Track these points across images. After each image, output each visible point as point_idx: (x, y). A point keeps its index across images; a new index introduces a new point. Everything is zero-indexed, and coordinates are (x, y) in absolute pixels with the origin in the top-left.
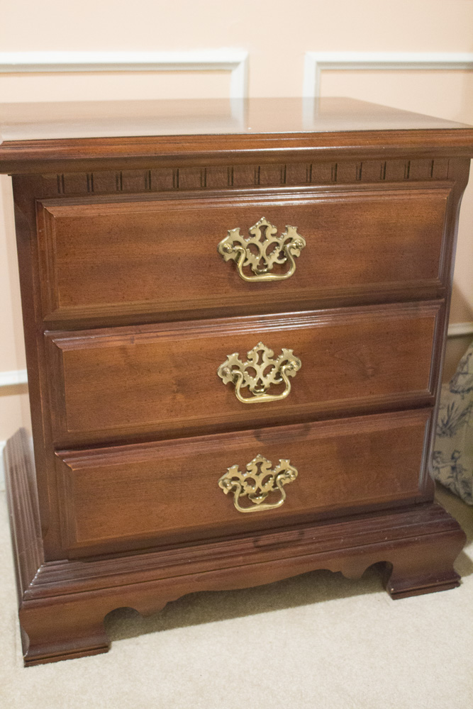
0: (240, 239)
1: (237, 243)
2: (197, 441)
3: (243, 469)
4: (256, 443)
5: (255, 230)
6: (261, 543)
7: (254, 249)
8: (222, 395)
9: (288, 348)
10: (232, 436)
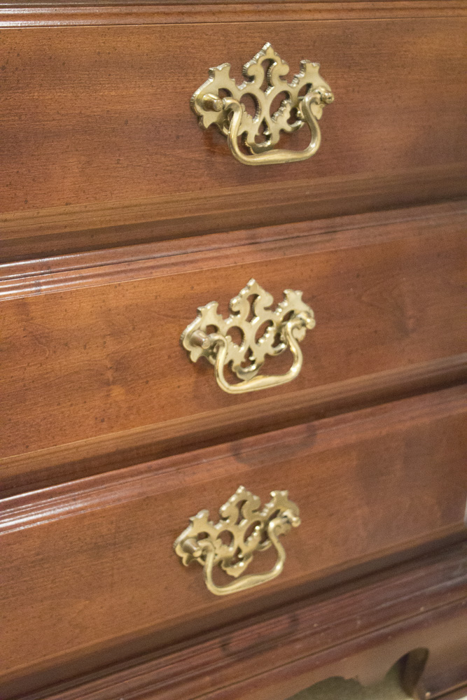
0: (230, 84)
1: (225, 93)
2: (140, 473)
3: (216, 517)
4: (236, 467)
5: (254, 67)
6: (233, 647)
7: (252, 103)
8: (186, 383)
9: (294, 289)
10: (196, 458)
